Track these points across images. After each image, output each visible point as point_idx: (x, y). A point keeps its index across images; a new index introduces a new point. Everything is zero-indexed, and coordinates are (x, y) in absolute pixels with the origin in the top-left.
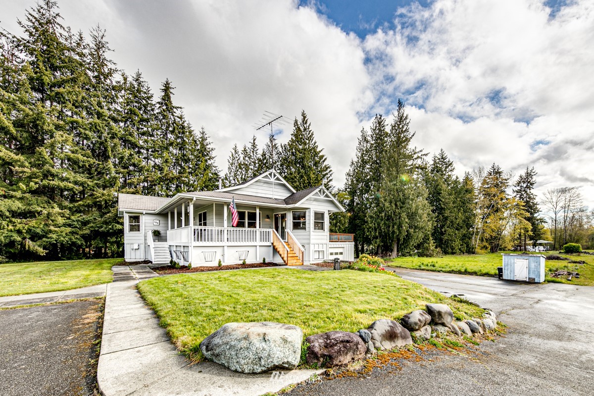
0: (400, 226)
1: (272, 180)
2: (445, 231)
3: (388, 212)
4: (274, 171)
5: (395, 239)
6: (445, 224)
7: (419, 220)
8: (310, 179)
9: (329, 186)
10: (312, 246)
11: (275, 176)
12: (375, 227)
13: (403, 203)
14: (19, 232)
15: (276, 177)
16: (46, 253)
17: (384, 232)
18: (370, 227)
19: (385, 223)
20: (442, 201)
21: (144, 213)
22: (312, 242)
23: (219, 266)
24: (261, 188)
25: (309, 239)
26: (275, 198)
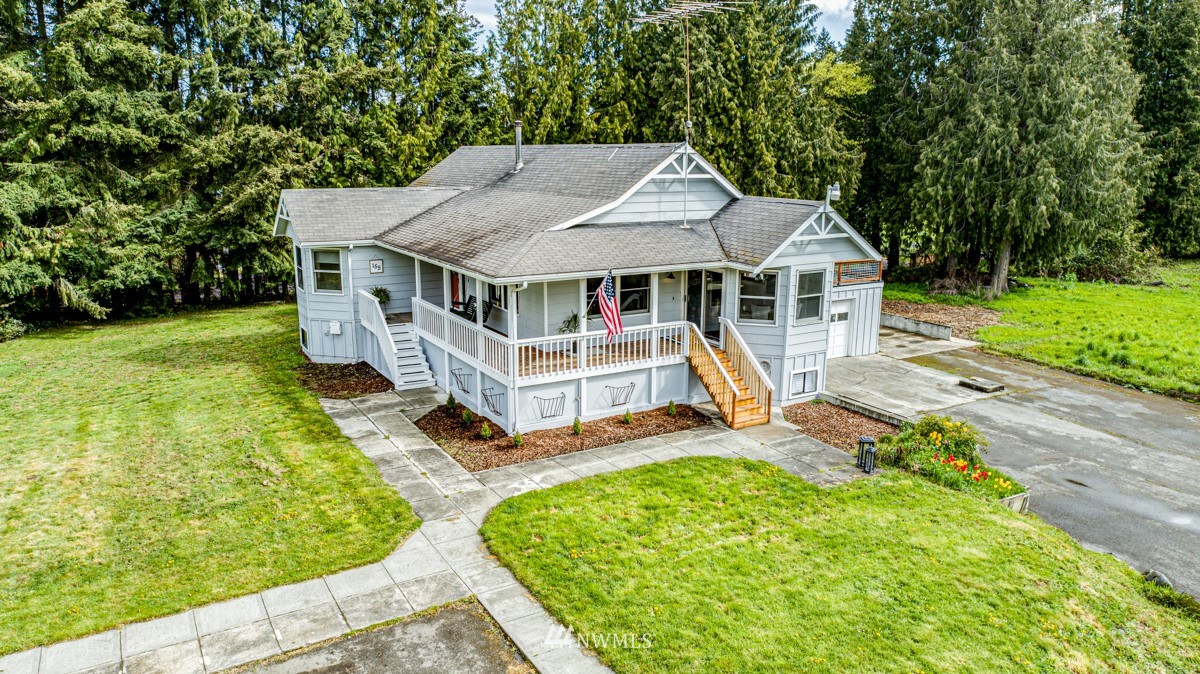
0: (1029, 200)
1: (685, 173)
2: (1185, 182)
3: (994, 152)
4: (690, 150)
5: (1007, 238)
6: (1189, 157)
7: (1097, 180)
8: (747, 45)
9: (804, 56)
10: (788, 364)
11: (690, 160)
12: (944, 197)
13: (1049, 120)
14: (45, 263)
15: (694, 164)
16: (107, 314)
17: (974, 215)
18: (928, 197)
19: (979, 188)
20: (1188, 74)
21: (351, 247)
22: (789, 352)
23: (575, 432)
24: (655, 198)
25: (783, 347)
26: (688, 222)
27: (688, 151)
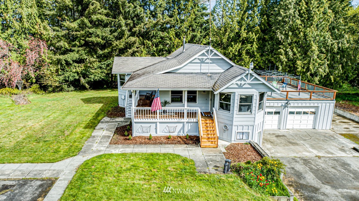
1: (210, 56)
10: (234, 128)
14: (78, 73)
15: (213, 53)
21: (126, 74)
22: (234, 123)
23: (149, 139)
24: (200, 65)
25: (232, 121)
26: (210, 73)
27: (210, 49)
